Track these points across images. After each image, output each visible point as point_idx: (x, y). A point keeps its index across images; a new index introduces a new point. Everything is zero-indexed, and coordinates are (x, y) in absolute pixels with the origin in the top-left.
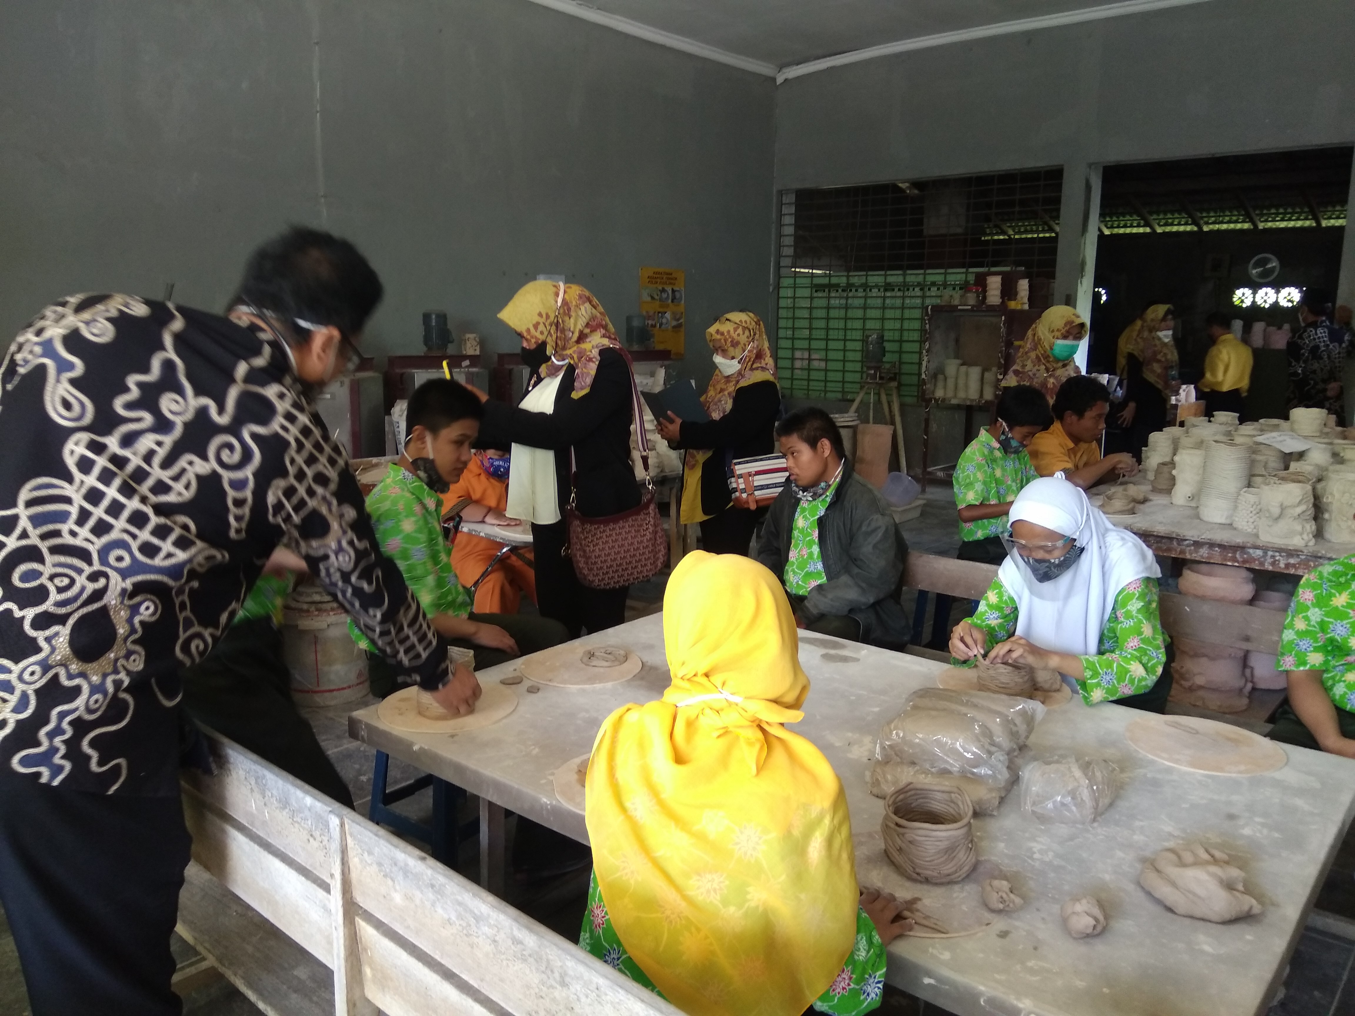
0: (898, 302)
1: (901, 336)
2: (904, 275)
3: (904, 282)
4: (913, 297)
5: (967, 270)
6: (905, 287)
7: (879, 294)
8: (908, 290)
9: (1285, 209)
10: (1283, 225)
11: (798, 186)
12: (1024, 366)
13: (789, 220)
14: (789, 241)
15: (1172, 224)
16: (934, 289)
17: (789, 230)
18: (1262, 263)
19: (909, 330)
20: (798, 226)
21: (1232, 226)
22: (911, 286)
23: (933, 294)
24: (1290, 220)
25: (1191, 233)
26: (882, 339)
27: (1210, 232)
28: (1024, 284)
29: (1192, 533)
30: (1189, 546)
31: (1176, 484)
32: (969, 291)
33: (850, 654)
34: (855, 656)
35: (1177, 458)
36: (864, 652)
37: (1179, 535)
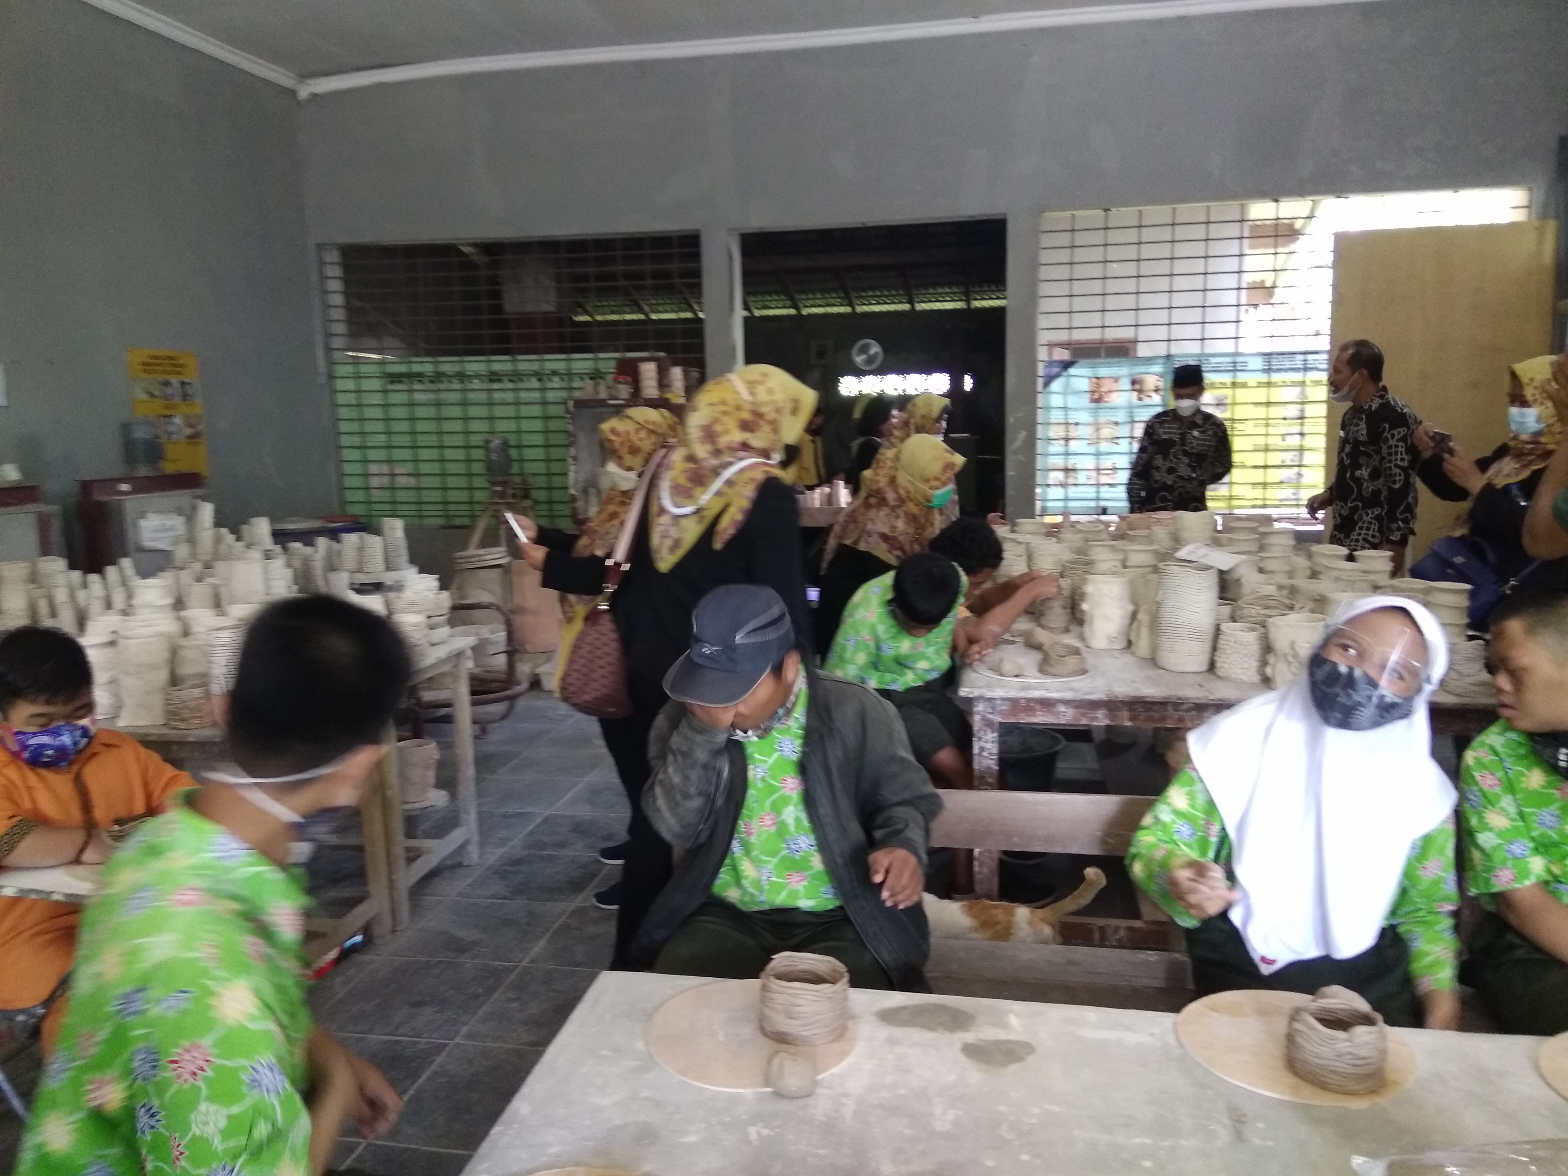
0: (510, 396)
1: (519, 440)
2: (514, 362)
3: (515, 370)
4: (529, 390)
5: (596, 356)
8: (521, 380)
9: (882, 292)
10: (876, 309)
11: (342, 239)
13: (335, 285)
15: (769, 307)
16: (556, 379)
17: (338, 300)
18: (864, 349)
19: (528, 432)
20: (349, 293)
21: (829, 309)
24: (885, 303)
25: (788, 317)
26: (506, 445)
27: (810, 316)
28: (677, 373)
29: (1192, 693)
30: (1188, 710)
31: (1091, 623)
32: (616, 381)
33: (1001, 1035)
34: (1013, 1037)
35: (1089, 589)
36: (1013, 1020)
37: (1179, 699)
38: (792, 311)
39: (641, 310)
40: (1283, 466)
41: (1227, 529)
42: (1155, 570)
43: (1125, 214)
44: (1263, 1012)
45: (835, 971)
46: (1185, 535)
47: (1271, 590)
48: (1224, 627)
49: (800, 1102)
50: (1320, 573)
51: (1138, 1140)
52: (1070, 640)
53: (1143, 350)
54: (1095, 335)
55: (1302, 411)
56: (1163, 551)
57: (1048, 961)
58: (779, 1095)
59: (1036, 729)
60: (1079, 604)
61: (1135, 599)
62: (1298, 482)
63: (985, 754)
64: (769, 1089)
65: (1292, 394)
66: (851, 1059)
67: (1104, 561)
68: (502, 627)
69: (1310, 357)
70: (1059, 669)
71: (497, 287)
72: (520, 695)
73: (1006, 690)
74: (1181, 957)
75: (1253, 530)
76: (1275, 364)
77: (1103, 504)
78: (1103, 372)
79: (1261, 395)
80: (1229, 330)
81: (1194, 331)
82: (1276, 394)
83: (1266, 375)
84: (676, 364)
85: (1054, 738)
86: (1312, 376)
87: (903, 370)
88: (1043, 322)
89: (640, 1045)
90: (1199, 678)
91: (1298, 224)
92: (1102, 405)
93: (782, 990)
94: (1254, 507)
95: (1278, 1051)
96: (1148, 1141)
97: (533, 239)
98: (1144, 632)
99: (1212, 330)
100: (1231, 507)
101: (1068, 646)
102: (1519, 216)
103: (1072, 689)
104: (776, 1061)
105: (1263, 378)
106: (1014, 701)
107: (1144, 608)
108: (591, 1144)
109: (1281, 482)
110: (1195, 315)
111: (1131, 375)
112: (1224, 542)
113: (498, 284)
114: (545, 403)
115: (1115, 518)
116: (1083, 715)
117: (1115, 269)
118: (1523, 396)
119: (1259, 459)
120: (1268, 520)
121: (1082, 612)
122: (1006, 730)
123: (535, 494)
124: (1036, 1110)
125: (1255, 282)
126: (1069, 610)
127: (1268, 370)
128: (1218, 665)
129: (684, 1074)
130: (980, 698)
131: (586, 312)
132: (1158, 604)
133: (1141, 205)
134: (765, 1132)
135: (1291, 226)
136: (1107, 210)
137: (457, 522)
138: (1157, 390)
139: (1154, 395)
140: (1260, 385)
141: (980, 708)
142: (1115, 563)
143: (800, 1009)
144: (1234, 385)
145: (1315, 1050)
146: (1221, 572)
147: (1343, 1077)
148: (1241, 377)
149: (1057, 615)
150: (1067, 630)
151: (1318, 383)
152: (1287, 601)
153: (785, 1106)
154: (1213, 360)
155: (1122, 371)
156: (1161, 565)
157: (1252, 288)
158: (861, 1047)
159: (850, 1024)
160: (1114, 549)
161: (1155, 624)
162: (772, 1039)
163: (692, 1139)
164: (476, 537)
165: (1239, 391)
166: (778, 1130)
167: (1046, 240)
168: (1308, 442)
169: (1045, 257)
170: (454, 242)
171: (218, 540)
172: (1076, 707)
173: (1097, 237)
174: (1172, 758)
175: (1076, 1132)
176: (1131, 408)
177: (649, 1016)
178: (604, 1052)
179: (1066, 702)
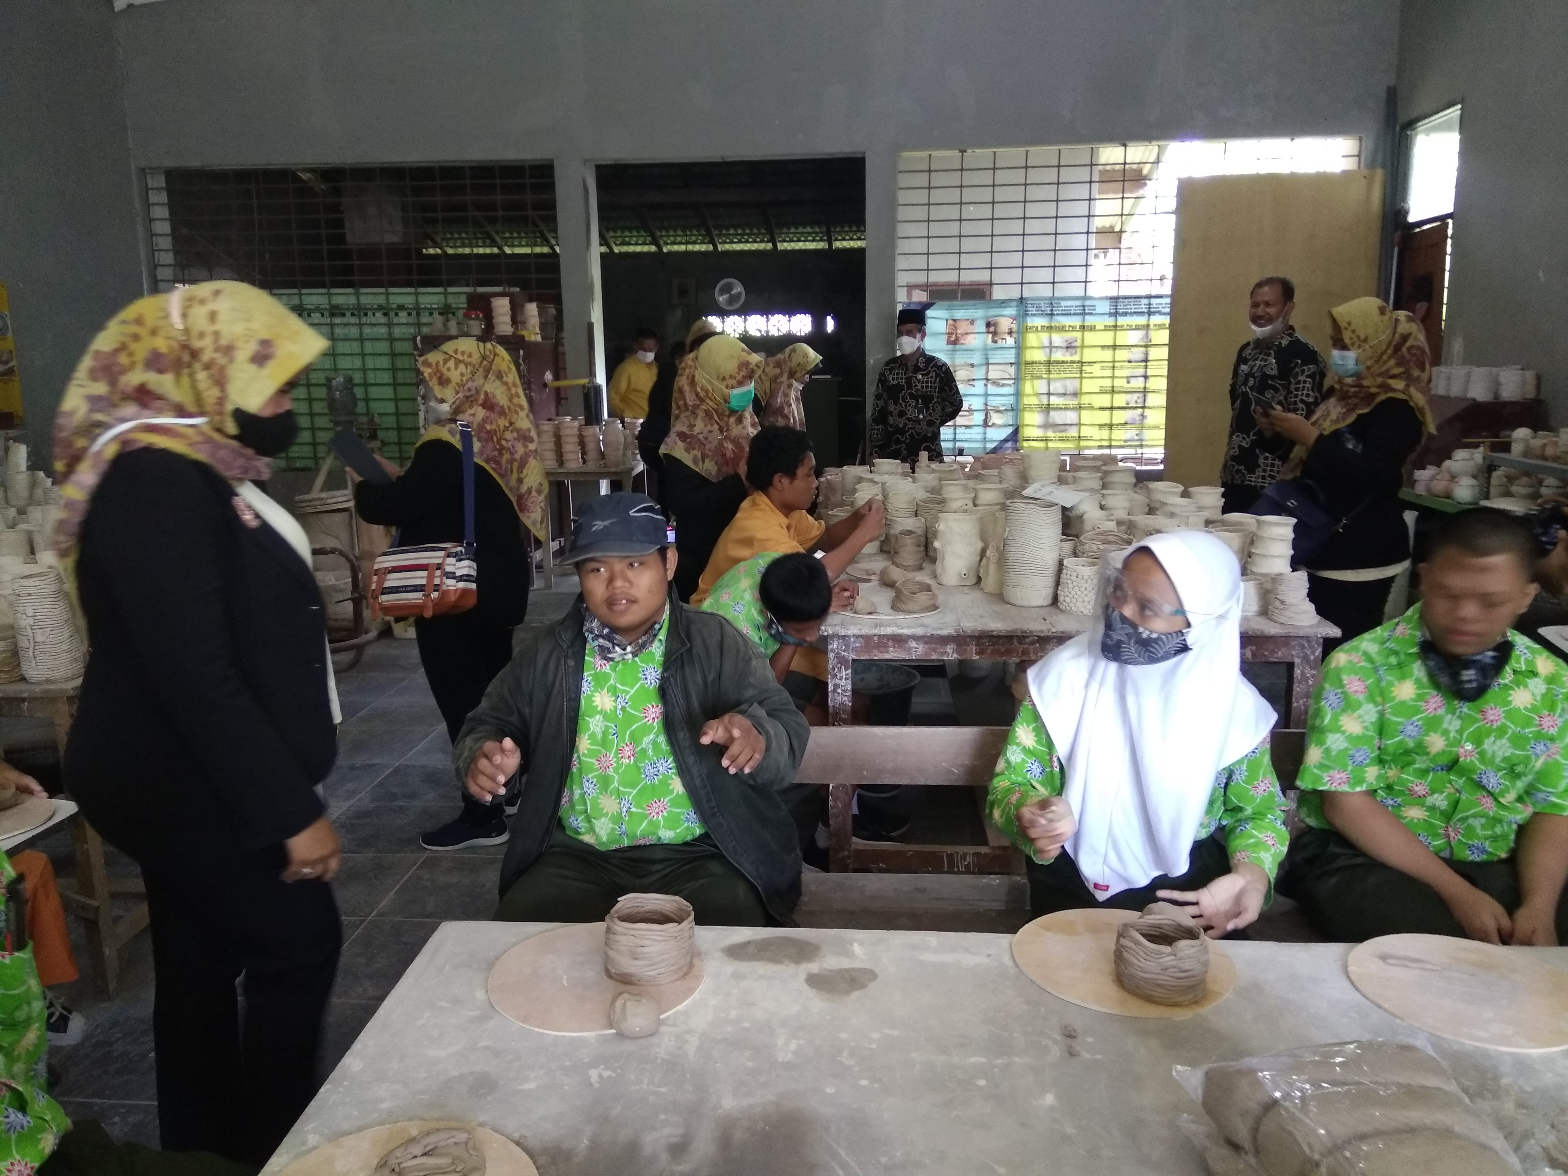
0: (354, 332)
1: (365, 378)
2: (358, 295)
3: (359, 304)
4: (374, 325)
5: (445, 290)
6: (360, 311)
7: (323, 320)
8: (366, 315)
9: (744, 230)
10: (738, 247)
11: (169, 163)
12: (692, 426)
13: (161, 212)
14: (165, 243)
15: (629, 244)
16: (403, 314)
17: (164, 228)
18: (727, 289)
19: (374, 369)
20: (175, 220)
21: (690, 247)
22: (369, 309)
23: (403, 321)
24: (747, 242)
25: (649, 254)
26: (349, 380)
27: (670, 253)
28: (532, 309)
29: (1036, 626)
30: (1032, 643)
31: (943, 560)
32: (467, 316)
33: (845, 963)
34: (856, 965)
35: (941, 527)
36: (857, 948)
37: (1025, 632)
38: (653, 248)
39: (493, 243)
40: (1130, 408)
41: (1075, 468)
42: (1004, 507)
43: (980, 155)
44: (1094, 929)
45: (681, 910)
46: (1033, 473)
47: (1112, 525)
48: (1065, 562)
49: (643, 1042)
50: (1157, 509)
51: (974, 1059)
52: (922, 577)
53: (998, 293)
54: (951, 277)
55: (1147, 354)
56: (1011, 489)
57: (896, 890)
58: (621, 1036)
59: (891, 665)
60: (932, 543)
61: (984, 537)
62: (1142, 423)
63: (839, 691)
64: (613, 1031)
65: (1135, 337)
66: (696, 995)
67: (956, 499)
68: (348, 573)
69: (1153, 301)
70: (910, 606)
71: (340, 216)
72: (369, 643)
73: (860, 627)
74: (1021, 879)
75: (1097, 469)
76: (1121, 308)
77: (958, 445)
78: (959, 314)
79: (1107, 338)
80: (1080, 274)
81: (1046, 275)
82: (1124, 338)
83: (1113, 318)
84: (531, 300)
85: (909, 674)
86: (1156, 320)
87: (767, 311)
88: (901, 263)
89: (480, 995)
90: (1042, 612)
91: (1146, 169)
92: (958, 347)
93: (627, 932)
94: (1100, 447)
95: (1109, 967)
96: (983, 1060)
97: (376, 165)
98: (992, 568)
99: (1062, 274)
100: (1079, 448)
101: (921, 584)
102: (1350, 164)
103: (922, 625)
104: (619, 1003)
105: (1110, 321)
106: (867, 638)
107: (992, 544)
108: (426, 1097)
109: (1126, 423)
110: (1047, 259)
111: (987, 317)
112: (1070, 480)
113: (341, 212)
114: (391, 339)
115: (970, 459)
116: (934, 650)
117: (971, 211)
118: (1342, 340)
119: (1105, 400)
120: (1113, 459)
121: (935, 550)
122: (860, 667)
123: (381, 434)
124: (876, 1036)
125: (1104, 227)
126: (923, 548)
127: (1115, 314)
128: (1061, 599)
129: (525, 1020)
130: (835, 635)
131: (436, 245)
132: (1005, 541)
133: (997, 146)
134: (606, 1074)
135: (1140, 171)
136: (963, 151)
137: (299, 464)
138: (1010, 333)
139: (1008, 338)
140: (1107, 328)
141: (834, 645)
142: (967, 502)
143: (644, 949)
144: (1083, 328)
145: (1140, 964)
146: (1064, 509)
147: (1167, 989)
148: (1090, 321)
149: (909, 553)
150: (920, 568)
151: (1161, 327)
152: (1125, 537)
153: (628, 1046)
154: (1063, 303)
155: (978, 313)
156: (1008, 502)
157: (1100, 232)
158: (705, 984)
159: (696, 961)
160: (965, 488)
161: (1002, 560)
162: (617, 981)
163: (532, 1085)
164: (320, 481)
165: (1087, 334)
166: (619, 1071)
167: (904, 180)
168: (1152, 384)
169: (903, 197)
170: (293, 168)
171: (33, 484)
172: (926, 643)
173: (954, 179)
174: (1016, 690)
175: (914, 1055)
176: (986, 350)
177: (490, 965)
178: (443, 1004)
179: (917, 638)
